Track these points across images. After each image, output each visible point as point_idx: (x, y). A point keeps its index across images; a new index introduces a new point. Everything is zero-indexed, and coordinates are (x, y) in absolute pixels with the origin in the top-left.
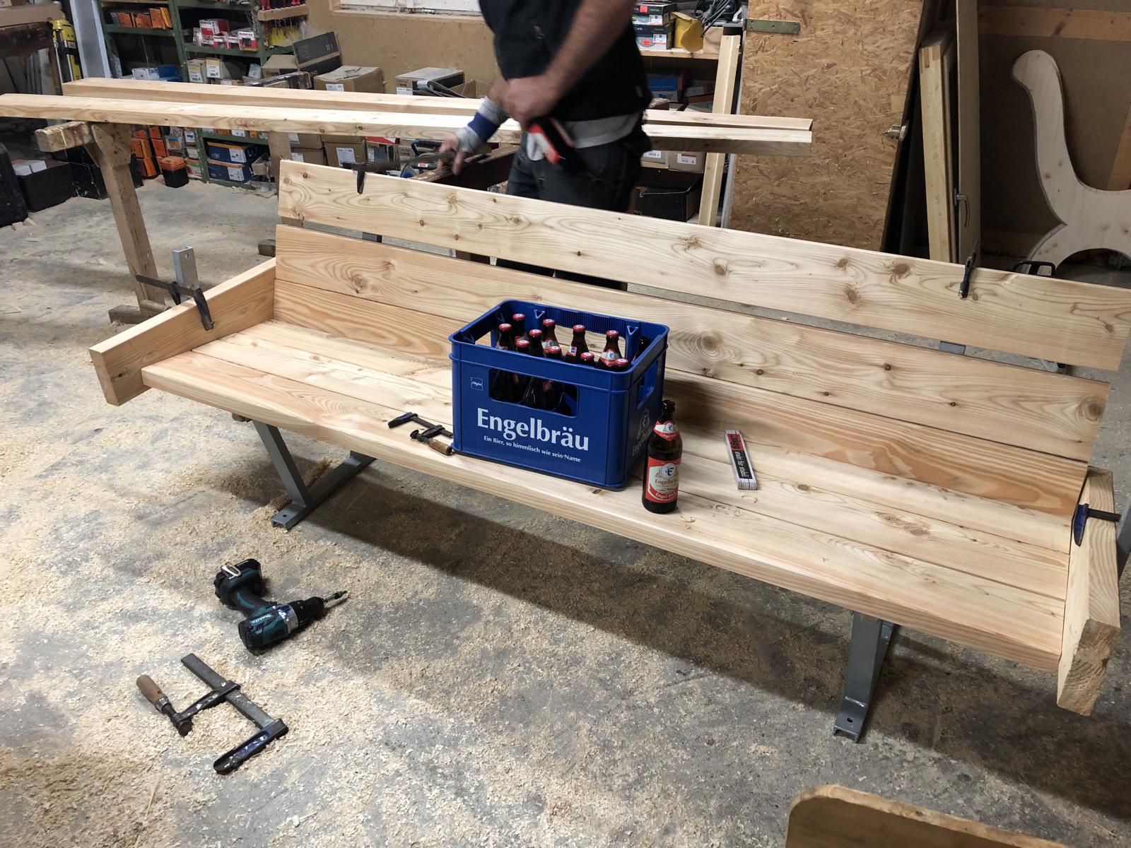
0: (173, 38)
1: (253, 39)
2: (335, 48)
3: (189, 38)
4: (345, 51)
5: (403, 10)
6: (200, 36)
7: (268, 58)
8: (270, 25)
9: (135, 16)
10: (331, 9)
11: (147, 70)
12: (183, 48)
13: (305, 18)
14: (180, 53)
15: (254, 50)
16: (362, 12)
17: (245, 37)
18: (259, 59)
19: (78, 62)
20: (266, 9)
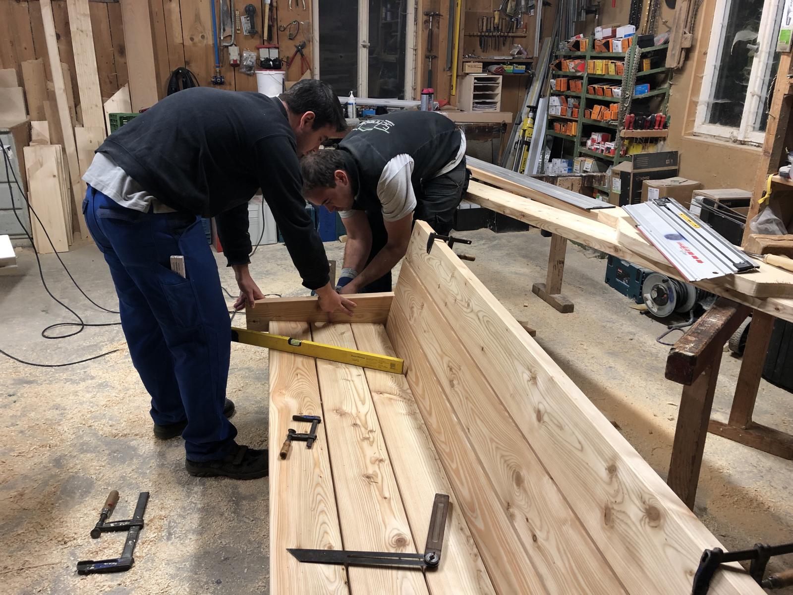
0: (574, 142)
1: (612, 148)
2: (675, 163)
3: (584, 144)
4: (683, 166)
5: (735, 141)
6: (589, 142)
7: (620, 163)
8: (632, 140)
9: (563, 126)
10: (683, 134)
11: (560, 160)
12: (578, 149)
13: (664, 139)
14: (575, 151)
15: (611, 156)
16: (705, 140)
17: (608, 146)
18: (613, 162)
19: (528, 150)
20: (628, 129)
